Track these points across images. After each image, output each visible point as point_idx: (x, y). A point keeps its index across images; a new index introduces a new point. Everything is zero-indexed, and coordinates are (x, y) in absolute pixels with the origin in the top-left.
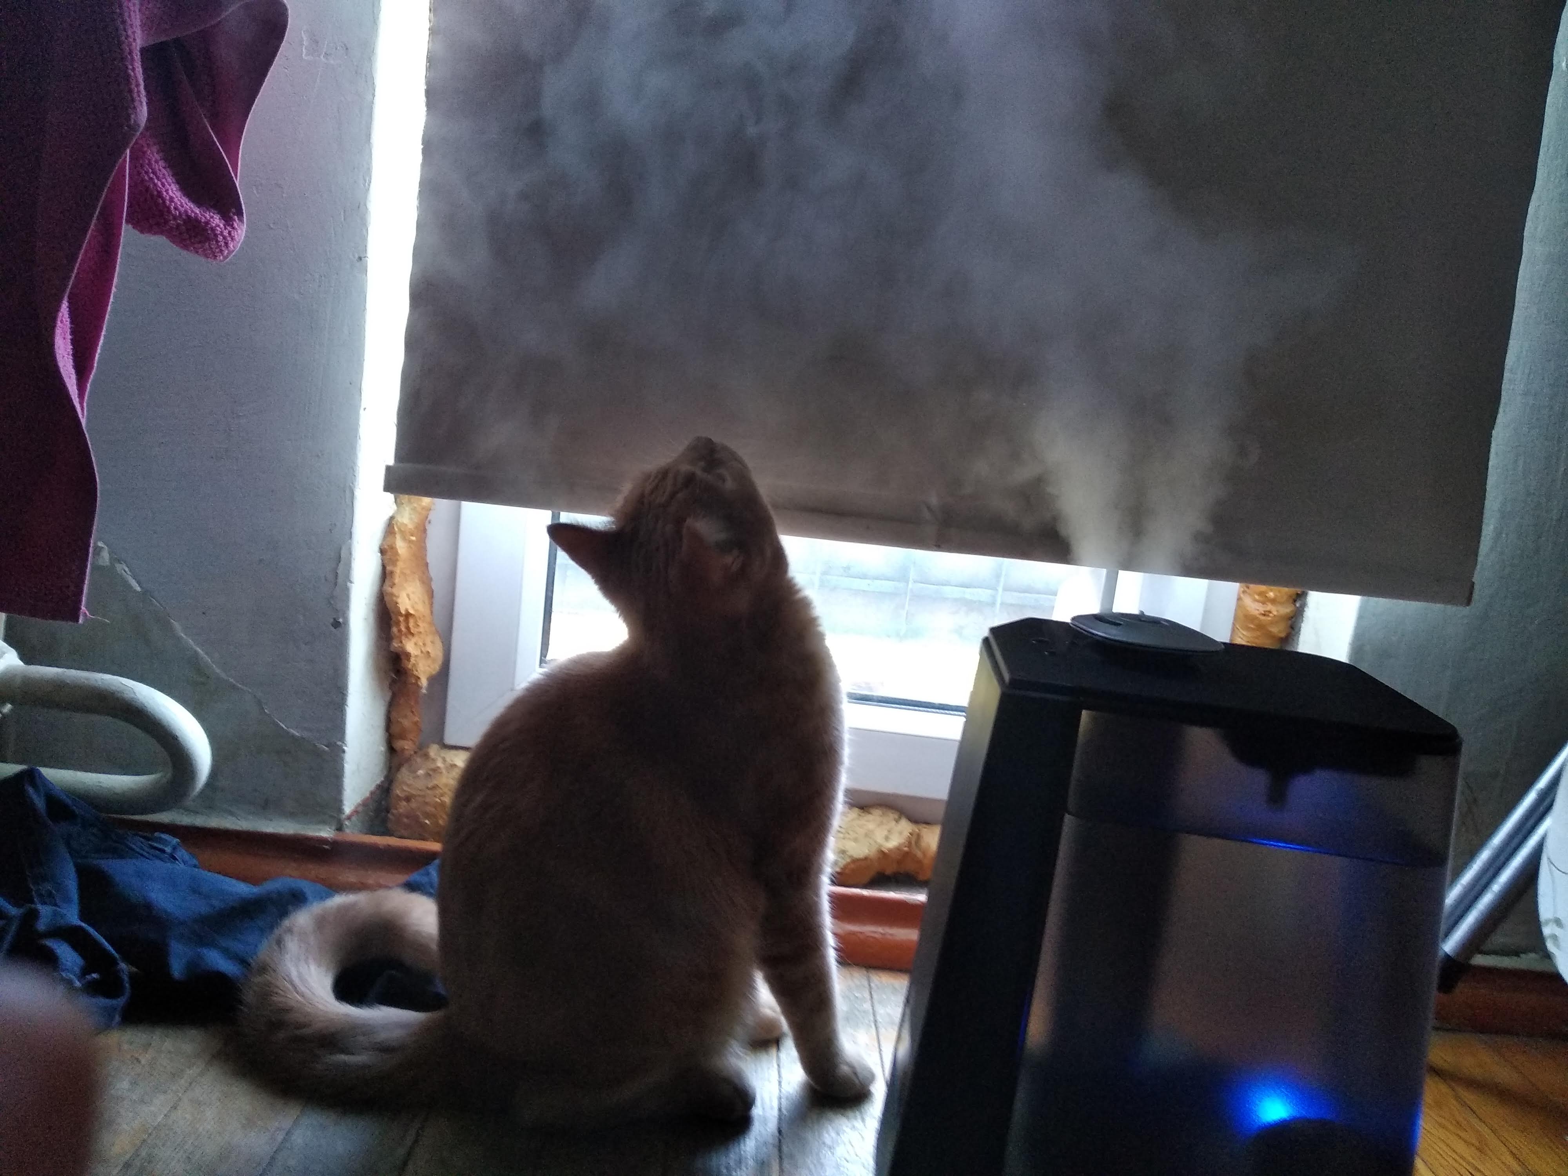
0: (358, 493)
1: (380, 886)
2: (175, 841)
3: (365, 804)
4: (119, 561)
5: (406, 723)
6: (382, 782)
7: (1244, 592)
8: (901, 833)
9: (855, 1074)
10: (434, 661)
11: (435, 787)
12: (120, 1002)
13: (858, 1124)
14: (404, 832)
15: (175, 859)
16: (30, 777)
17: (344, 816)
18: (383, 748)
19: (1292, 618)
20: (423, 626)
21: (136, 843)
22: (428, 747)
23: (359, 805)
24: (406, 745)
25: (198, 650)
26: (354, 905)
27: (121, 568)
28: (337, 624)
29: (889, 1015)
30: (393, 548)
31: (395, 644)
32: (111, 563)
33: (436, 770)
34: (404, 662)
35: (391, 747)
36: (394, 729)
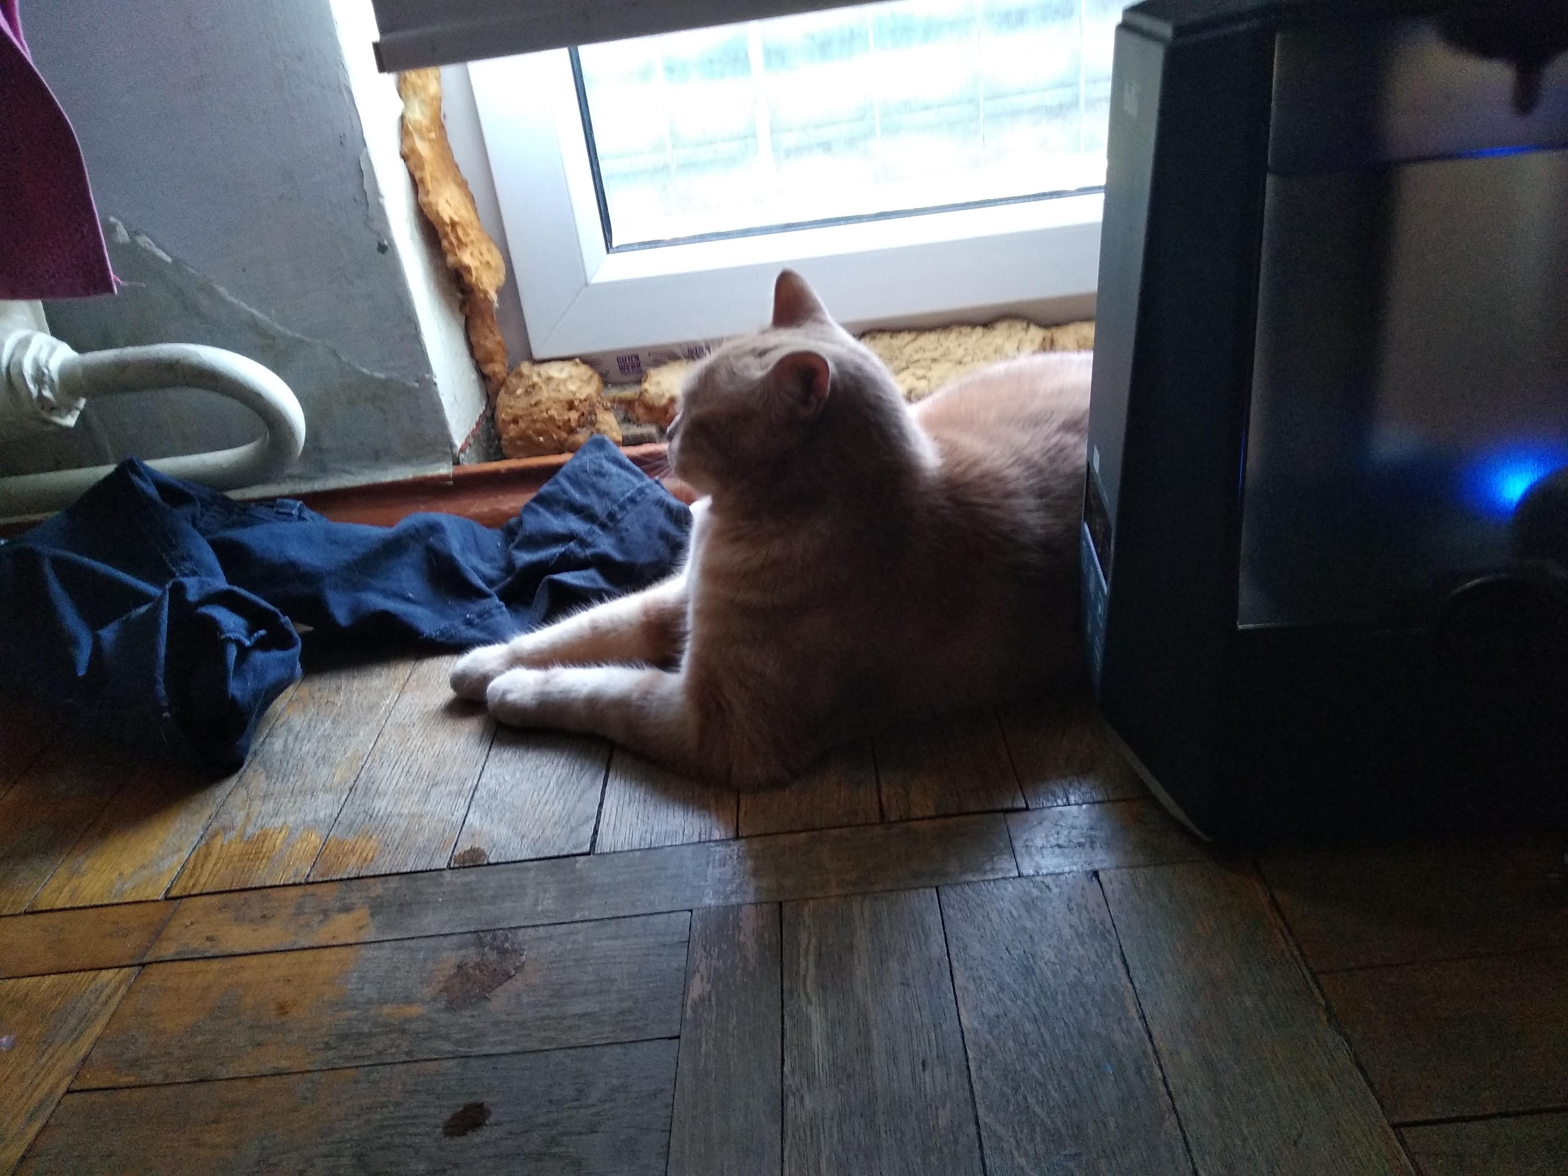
0: (354, 91)
2: (299, 504)
3: (473, 434)
4: (137, 233)
5: (489, 345)
6: (485, 412)
10: (497, 270)
11: (538, 404)
12: (297, 650)
14: (520, 453)
15: (304, 519)
16: (131, 468)
17: (456, 450)
18: (474, 376)
20: (473, 234)
21: (262, 512)
22: (519, 364)
23: (468, 438)
24: (497, 368)
25: (254, 311)
27: (143, 240)
28: (382, 249)
30: (414, 151)
31: (450, 259)
32: (131, 238)
33: (534, 386)
34: (467, 277)
35: (481, 372)
36: (479, 355)
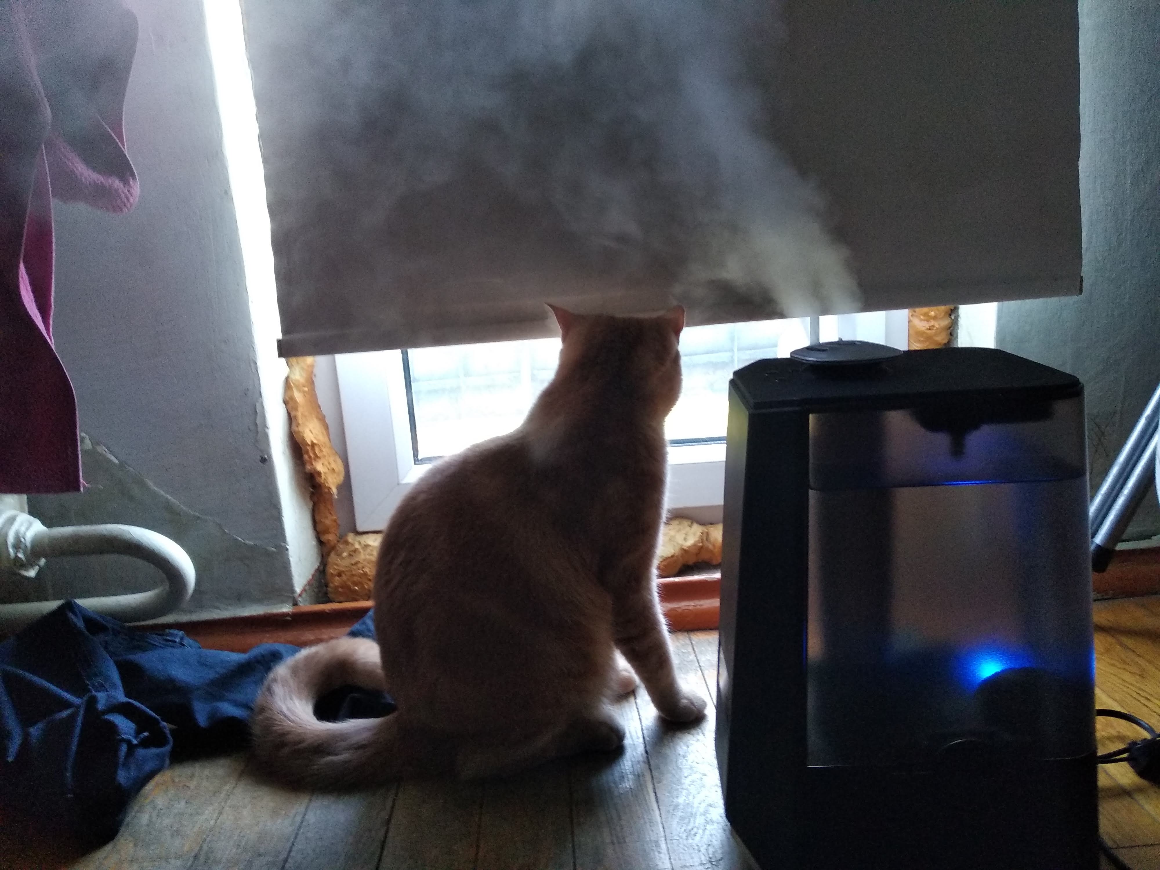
0: (258, 364)
1: (332, 638)
2: (181, 633)
3: (309, 583)
4: (98, 444)
5: (328, 522)
6: (319, 567)
7: (912, 316)
8: (694, 534)
9: (692, 703)
10: (338, 474)
11: (356, 563)
12: (168, 748)
13: (700, 737)
14: (342, 599)
15: (184, 645)
16: (69, 607)
17: (296, 595)
18: (314, 543)
19: (950, 328)
20: (325, 451)
21: (156, 639)
22: (346, 535)
23: (306, 586)
24: (330, 537)
25: (169, 497)
26: (316, 653)
27: (102, 449)
28: (263, 460)
29: (709, 660)
30: (292, 398)
31: (308, 467)
32: (93, 447)
33: (355, 551)
34: (318, 479)
35: (320, 540)
36: (320, 527)
